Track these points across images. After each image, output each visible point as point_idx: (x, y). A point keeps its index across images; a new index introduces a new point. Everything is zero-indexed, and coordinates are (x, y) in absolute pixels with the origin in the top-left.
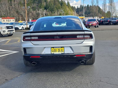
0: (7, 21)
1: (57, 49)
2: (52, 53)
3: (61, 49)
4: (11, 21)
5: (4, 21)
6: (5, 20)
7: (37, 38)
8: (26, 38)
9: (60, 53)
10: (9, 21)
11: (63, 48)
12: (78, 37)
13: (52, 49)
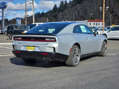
0: (94, 24)
1: (31, 47)
2: (27, 50)
3: (33, 47)
4: (99, 25)
5: (90, 24)
6: (92, 23)
7: (20, 38)
8: (15, 38)
9: (32, 51)
10: (97, 25)
11: (34, 47)
12: (46, 39)
13: (27, 47)
